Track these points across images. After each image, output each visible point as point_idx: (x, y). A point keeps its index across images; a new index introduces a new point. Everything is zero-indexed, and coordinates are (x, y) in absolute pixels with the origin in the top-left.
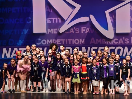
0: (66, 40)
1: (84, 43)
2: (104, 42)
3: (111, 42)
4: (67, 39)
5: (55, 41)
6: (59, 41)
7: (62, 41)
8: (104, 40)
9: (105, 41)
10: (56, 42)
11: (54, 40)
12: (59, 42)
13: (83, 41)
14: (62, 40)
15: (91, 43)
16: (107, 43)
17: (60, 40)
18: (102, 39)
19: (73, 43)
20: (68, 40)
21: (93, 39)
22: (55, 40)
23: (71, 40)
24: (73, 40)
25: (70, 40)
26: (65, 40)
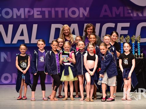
0: (53, 9)
1: (89, 16)
2: (129, 13)
3: (142, 13)
4: (55, 7)
5: (29, 12)
6: (37, 11)
7: (44, 11)
8: (129, 9)
9: (130, 11)
10: (32, 13)
11: (27, 10)
12: (39, 13)
13: (86, 11)
14: (44, 9)
15: (101, 16)
16: (135, 15)
17: (40, 9)
18: (125, 8)
19: (66, 16)
20: (57, 9)
21: (106, 7)
22: (31, 10)
23: (62, 9)
24: (66, 9)
25: (60, 10)
26: (50, 9)
